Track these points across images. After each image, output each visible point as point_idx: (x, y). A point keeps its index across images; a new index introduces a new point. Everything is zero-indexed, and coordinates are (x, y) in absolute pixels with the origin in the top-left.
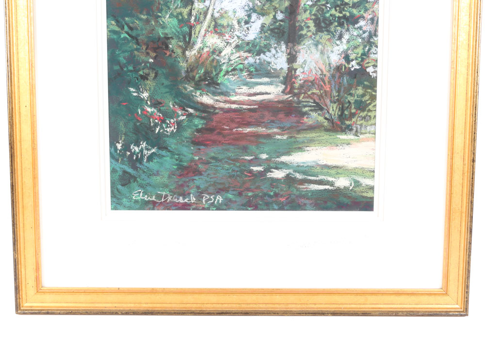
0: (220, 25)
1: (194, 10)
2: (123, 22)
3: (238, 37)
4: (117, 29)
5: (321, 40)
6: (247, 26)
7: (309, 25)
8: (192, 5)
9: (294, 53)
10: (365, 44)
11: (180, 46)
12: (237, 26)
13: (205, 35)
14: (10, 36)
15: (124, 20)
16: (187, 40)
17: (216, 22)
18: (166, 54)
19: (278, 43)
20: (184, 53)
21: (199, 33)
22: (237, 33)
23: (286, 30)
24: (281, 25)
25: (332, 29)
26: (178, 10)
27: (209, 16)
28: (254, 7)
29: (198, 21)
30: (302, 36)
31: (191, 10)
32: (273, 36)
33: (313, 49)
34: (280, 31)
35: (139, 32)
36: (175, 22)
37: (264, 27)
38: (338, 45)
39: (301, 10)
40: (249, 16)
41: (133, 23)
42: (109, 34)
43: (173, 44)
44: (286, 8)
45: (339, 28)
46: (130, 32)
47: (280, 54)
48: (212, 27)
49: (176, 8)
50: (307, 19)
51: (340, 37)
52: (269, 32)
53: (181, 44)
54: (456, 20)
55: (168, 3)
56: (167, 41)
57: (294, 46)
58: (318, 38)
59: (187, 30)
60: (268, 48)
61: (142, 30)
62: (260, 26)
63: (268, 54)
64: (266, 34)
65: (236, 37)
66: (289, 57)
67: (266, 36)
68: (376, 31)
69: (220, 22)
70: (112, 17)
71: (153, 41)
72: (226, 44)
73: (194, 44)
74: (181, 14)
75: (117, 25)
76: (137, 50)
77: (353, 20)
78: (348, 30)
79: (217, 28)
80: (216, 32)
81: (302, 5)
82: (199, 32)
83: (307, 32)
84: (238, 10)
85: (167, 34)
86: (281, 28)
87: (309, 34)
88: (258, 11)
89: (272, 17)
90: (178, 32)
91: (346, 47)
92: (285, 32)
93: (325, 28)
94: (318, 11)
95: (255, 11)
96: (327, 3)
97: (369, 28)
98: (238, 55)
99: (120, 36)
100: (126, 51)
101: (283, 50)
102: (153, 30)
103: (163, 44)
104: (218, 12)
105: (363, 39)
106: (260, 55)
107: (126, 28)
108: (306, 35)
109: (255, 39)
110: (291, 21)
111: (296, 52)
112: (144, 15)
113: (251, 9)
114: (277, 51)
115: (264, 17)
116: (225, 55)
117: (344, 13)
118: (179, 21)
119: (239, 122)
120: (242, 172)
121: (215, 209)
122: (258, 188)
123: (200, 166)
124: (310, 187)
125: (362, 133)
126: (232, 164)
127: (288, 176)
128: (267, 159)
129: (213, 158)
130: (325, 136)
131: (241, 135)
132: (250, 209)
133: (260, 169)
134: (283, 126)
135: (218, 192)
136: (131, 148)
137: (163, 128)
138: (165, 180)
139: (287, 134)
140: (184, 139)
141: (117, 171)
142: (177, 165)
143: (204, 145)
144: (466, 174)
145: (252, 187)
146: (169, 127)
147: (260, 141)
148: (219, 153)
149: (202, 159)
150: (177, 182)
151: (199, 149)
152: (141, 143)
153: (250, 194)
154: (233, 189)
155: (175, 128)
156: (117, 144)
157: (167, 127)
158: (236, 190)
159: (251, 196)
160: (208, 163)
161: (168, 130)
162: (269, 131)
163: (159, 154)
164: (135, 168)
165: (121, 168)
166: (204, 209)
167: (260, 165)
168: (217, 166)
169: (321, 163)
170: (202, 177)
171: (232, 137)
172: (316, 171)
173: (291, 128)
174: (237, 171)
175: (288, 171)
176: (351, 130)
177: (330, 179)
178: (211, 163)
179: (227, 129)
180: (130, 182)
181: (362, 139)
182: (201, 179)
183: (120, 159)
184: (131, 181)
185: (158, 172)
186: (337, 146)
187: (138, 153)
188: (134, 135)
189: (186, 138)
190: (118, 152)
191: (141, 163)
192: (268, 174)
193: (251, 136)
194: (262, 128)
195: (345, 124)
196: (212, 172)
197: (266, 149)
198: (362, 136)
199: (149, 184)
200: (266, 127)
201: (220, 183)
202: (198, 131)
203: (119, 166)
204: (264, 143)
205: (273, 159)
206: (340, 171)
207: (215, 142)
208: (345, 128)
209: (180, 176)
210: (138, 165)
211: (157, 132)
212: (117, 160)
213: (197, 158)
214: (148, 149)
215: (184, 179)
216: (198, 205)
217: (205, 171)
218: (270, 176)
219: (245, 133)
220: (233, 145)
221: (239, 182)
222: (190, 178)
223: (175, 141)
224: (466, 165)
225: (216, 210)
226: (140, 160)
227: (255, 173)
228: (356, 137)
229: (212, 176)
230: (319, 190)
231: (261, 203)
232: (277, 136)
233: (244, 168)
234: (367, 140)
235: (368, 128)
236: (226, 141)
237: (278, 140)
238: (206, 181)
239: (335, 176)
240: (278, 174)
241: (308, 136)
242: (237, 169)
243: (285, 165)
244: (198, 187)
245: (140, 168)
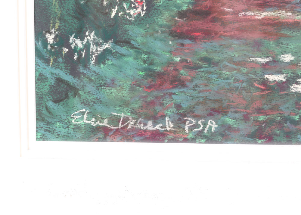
120: (250, 81)
121: (205, 140)
122: (275, 108)
123: (182, 72)
126: (235, 69)
128: (291, 63)
129: (204, 60)
131: (251, 22)
132: (260, 141)
133: (280, 78)
135: (210, 115)
136: (71, 41)
137: (123, 9)
138: (125, 94)
140: (157, 28)
141: (46, 79)
142: (145, 70)
143: (191, 38)
145: (266, 107)
146: (133, 8)
147: (282, 32)
148: (215, 52)
149: (186, 60)
150: (146, 97)
151: (182, 45)
152: (87, 34)
153: (262, 118)
154: (233, 110)
155: (143, 10)
156: (47, 35)
157: (130, 8)
158: (240, 112)
159: (263, 122)
160: (196, 67)
161: (132, 12)
162: (298, 18)
163: (116, 52)
164: (74, 73)
165: (52, 74)
166: (186, 140)
167: (281, 73)
168: (210, 73)
170: (185, 90)
171: (236, 25)
174: (243, 82)
178: (201, 67)
179: (228, 13)
180: (67, 97)
182: (183, 94)
183: (52, 59)
184: (70, 95)
185: (113, 80)
187: (82, 50)
188: (75, 21)
189: (161, 26)
190: (49, 47)
191: (86, 66)
192: (292, 87)
193: (268, 24)
194: (287, 12)
196: (202, 82)
197: (292, 46)
199: (98, 101)
200: (292, 10)
201: (214, 100)
202: (182, 14)
203: (49, 71)
204: (288, 37)
207: (208, 34)
209: (150, 87)
210: (81, 69)
211: (113, 15)
212: (47, 61)
213: (178, 59)
214: (97, 44)
215: (155, 93)
216: (177, 135)
217: (191, 81)
218: (296, 90)
219: (259, 20)
220: (238, 39)
221: (244, 99)
222: (165, 92)
223: (142, 31)
225: (205, 142)
226: (85, 62)
227: (271, 84)
229: (201, 89)
231: (278, 132)
233: (254, 77)
236: (227, 32)
238: (191, 96)
242: (242, 78)
244: (178, 107)
245: (85, 75)
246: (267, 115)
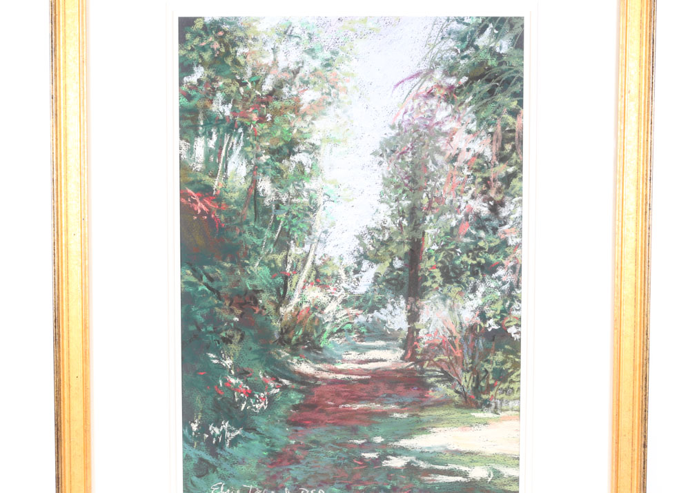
0: (322, 275)
1: (290, 256)
2: (202, 272)
3: (346, 290)
4: (193, 279)
5: (449, 294)
6: (356, 276)
7: (434, 274)
8: (288, 250)
9: (416, 309)
10: (506, 298)
11: (273, 302)
12: (343, 276)
13: (304, 288)
14: (58, 290)
15: (202, 268)
16: (282, 293)
17: (317, 272)
18: (255, 311)
19: (396, 297)
20: (277, 309)
21: (296, 285)
22: (344, 285)
23: (406, 281)
24: (399, 275)
25: (464, 280)
26: (270, 257)
27: (309, 264)
28: (365, 252)
29: (295, 270)
30: (425, 288)
31: (286, 257)
32: (390, 289)
33: (440, 305)
34: (398, 283)
35: (222, 284)
36: (266, 271)
37: (378, 277)
38: (471, 300)
39: (424, 257)
40: (359, 264)
41: (214, 272)
42: (183, 286)
43: (264, 299)
44: (406, 253)
45: (472, 279)
46: (209, 283)
47: (398, 311)
48: (313, 277)
49: (268, 254)
50: (432, 267)
51: (474, 290)
52: (384, 284)
53: (273, 298)
54: (618, 269)
55: (258, 248)
56: (255, 295)
57: (416, 300)
58: (445, 290)
59: (282, 281)
60: (382, 303)
61: (224, 281)
62: (373, 276)
63: (383, 310)
64: (381, 286)
65: (343, 290)
66: (409, 314)
67: (381, 288)
68: (519, 281)
69: (322, 271)
70: (187, 266)
71: (239, 296)
72: (330, 298)
73: (290, 298)
74: (274, 261)
75: (194, 275)
76: (218, 305)
77: (490, 269)
78: (483, 281)
79: (319, 278)
80: (317, 283)
81: (426, 250)
82: (297, 283)
83: (432, 283)
84: (345, 256)
85: (256, 286)
86: (400, 278)
87: (435, 286)
88: (371, 258)
89: (388, 265)
90: (270, 284)
91: (481, 302)
92: (404, 283)
93: (455, 278)
94: (445, 257)
95: (366, 258)
96: (457, 247)
97: (509, 278)
98: (345, 312)
99: (198, 289)
100: (204, 308)
101: (401, 306)
102: (239, 281)
103: (251, 299)
104: (320, 259)
105: (503, 292)
106: (373, 313)
107: (205, 279)
108: (431, 287)
109: (367, 292)
110: (412, 269)
111: (419, 308)
112: (228, 263)
113: (361, 255)
114: (394, 308)
115: (378, 265)
116: (329, 312)
117: (478, 259)
118: (272, 270)
119: (347, 396)
120: (350, 459)
122: (371, 479)
123: (297, 452)
124: (437, 479)
125: (502, 410)
126: (338, 449)
127: (409, 465)
128: (382, 443)
129: (314, 442)
130: (456, 414)
133: (374, 455)
134: (402, 401)
135: (320, 485)
136: (210, 429)
137: (250, 404)
138: (253, 470)
139: (408, 411)
140: (277, 418)
141: (191, 458)
142: (267, 450)
143: (302, 426)
144: (636, 463)
145: (364, 479)
146: (257, 403)
147: (373, 420)
148: (321, 436)
149: (299, 443)
150: (269, 472)
151: (296, 431)
152: (223, 423)
153: (361, 488)
154: (339, 482)
155: (265, 404)
156: (192, 424)
157: (255, 403)
160: (308, 448)
161: (257, 406)
162: (385, 408)
163: (245, 437)
164: (215, 455)
165: (196, 455)
167: (374, 451)
168: (319, 452)
169: (451, 448)
171: (338, 415)
172: (445, 458)
173: (413, 403)
174: (345, 459)
175: (409, 459)
176: (489, 406)
177: (463, 468)
179: (331, 406)
180: (207, 473)
181: (504, 417)
183: (195, 443)
184: (210, 471)
185: (243, 459)
186: (472, 426)
187: (219, 436)
188: (214, 413)
189: (279, 417)
190: (193, 434)
191: (222, 448)
193: (362, 414)
194: (376, 404)
195: (481, 398)
196: (312, 459)
197: (382, 430)
198: (502, 414)
199: (232, 476)
200: (380, 402)
202: (296, 407)
203: (194, 452)
204: (378, 423)
205: (390, 444)
206: (475, 458)
207: (316, 422)
208: (482, 404)
209: (272, 464)
210: (218, 451)
211: (243, 408)
212: (192, 445)
213: (293, 442)
214: (231, 431)
215: (276, 469)
218: (386, 465)
219: (355, 411)
220: (339, 425)
221: (346, 473)
222: (284, 468)
223: (265, 420)
224: (636, 451)
226: (221, 445)
227: (367, 461)
228: (496, 416)
230: (449, 483)
232: (395, 414)
234: (509, 418)
235: (511, 403)
237: (396, 419)
239: (468, 464)
240: (397, 462)
241: (434, 413)
242: (344, 456)
243: (405, 451)
245: (221, 455)
246: (365, 485)
